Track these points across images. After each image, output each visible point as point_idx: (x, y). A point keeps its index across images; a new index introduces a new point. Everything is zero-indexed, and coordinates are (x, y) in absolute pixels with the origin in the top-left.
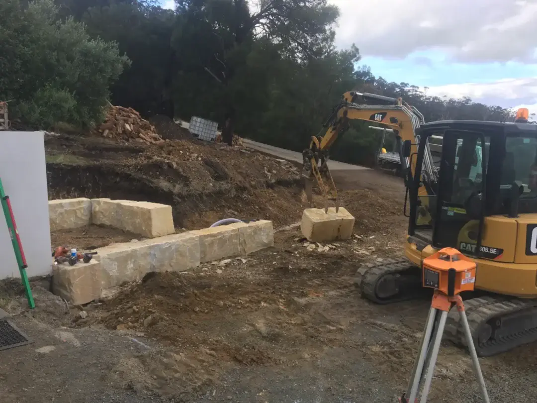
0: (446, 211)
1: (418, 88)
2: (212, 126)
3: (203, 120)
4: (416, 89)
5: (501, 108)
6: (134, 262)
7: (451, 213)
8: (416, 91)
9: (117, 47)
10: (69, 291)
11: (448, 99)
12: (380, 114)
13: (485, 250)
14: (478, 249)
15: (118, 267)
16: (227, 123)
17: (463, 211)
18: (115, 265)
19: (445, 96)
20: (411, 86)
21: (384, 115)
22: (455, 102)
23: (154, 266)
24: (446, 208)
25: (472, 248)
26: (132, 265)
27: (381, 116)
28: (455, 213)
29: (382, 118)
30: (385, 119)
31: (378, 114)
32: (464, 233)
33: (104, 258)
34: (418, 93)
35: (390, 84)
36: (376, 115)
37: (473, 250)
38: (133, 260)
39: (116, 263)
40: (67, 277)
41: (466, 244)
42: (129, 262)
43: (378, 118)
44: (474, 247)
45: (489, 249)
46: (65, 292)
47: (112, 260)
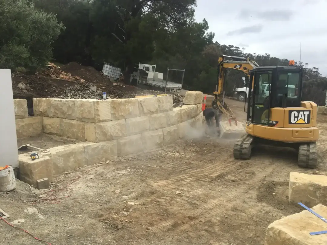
0: (257, 107)
1: (239, 48)
2: (117, 70)
3: (111, 67)
4: (238, 49)
5: (288, 60)
6: (74, 157)
7: (258, 108)
8: (238, 50)
9: (56, 17)
10: (31, 178)
11: (256, 55)
12: (239, 65)
13: (271, 122)
14: (268, 122)
15: (63, 161)
16: (127, 69)
17: (262, 106)
18: (61, 159)
19: (255, 53)
20: (235, 47)
21: (241, 66)
22: (261, 57)
23: (88, 160)
24: (256, 106)
25: (266, 122)
26: (73, 160)
27: (239, 66)
28: (260, 108)
29: (240, 67)
30: (241, 68)
31: (238, 65)
32: (263, 116)
33: (54, 155)
34: (239, 51)
35: (222, 46)
36: (237, 66)
37: (267, 123)
38: (73, 156)
39: (62, 158)
40: (29, 168)
41: (264, 120)
42: (71, 157)
43: (238, 67)
44: (267, 121)
45: (273, 121)
46: (28, 179)
47: (59, 156)
